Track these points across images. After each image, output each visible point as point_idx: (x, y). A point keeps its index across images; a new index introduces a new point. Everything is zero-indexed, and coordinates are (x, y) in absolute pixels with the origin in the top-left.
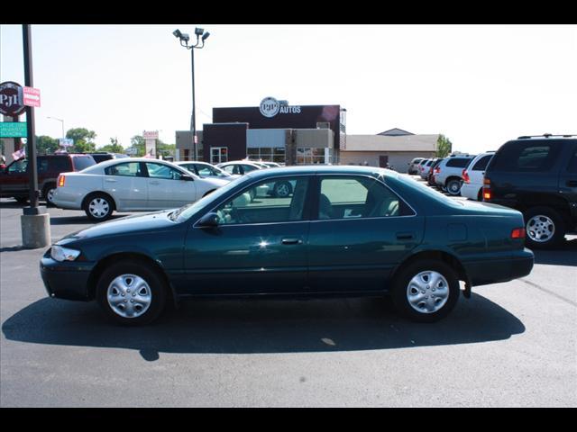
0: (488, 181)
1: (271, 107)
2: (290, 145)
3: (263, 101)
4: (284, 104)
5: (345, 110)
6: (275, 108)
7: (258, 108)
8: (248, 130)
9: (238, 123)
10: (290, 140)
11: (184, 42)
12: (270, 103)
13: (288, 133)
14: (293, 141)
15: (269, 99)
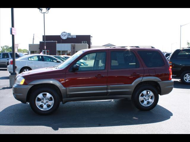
0: (171, 62)
1: (65, 35)
2: (73, 50)
3: (62, 33)
4: (69, 34)
5: (92, 37)
6: (66, 36)
7: (60, 36)
8: (57, 44)
9: (52, 41)
10: (73, 48)
11: (41, 11)
12: (64, 34)
13: (72, 45)
14: (74, 48)
15: (64, 32)
